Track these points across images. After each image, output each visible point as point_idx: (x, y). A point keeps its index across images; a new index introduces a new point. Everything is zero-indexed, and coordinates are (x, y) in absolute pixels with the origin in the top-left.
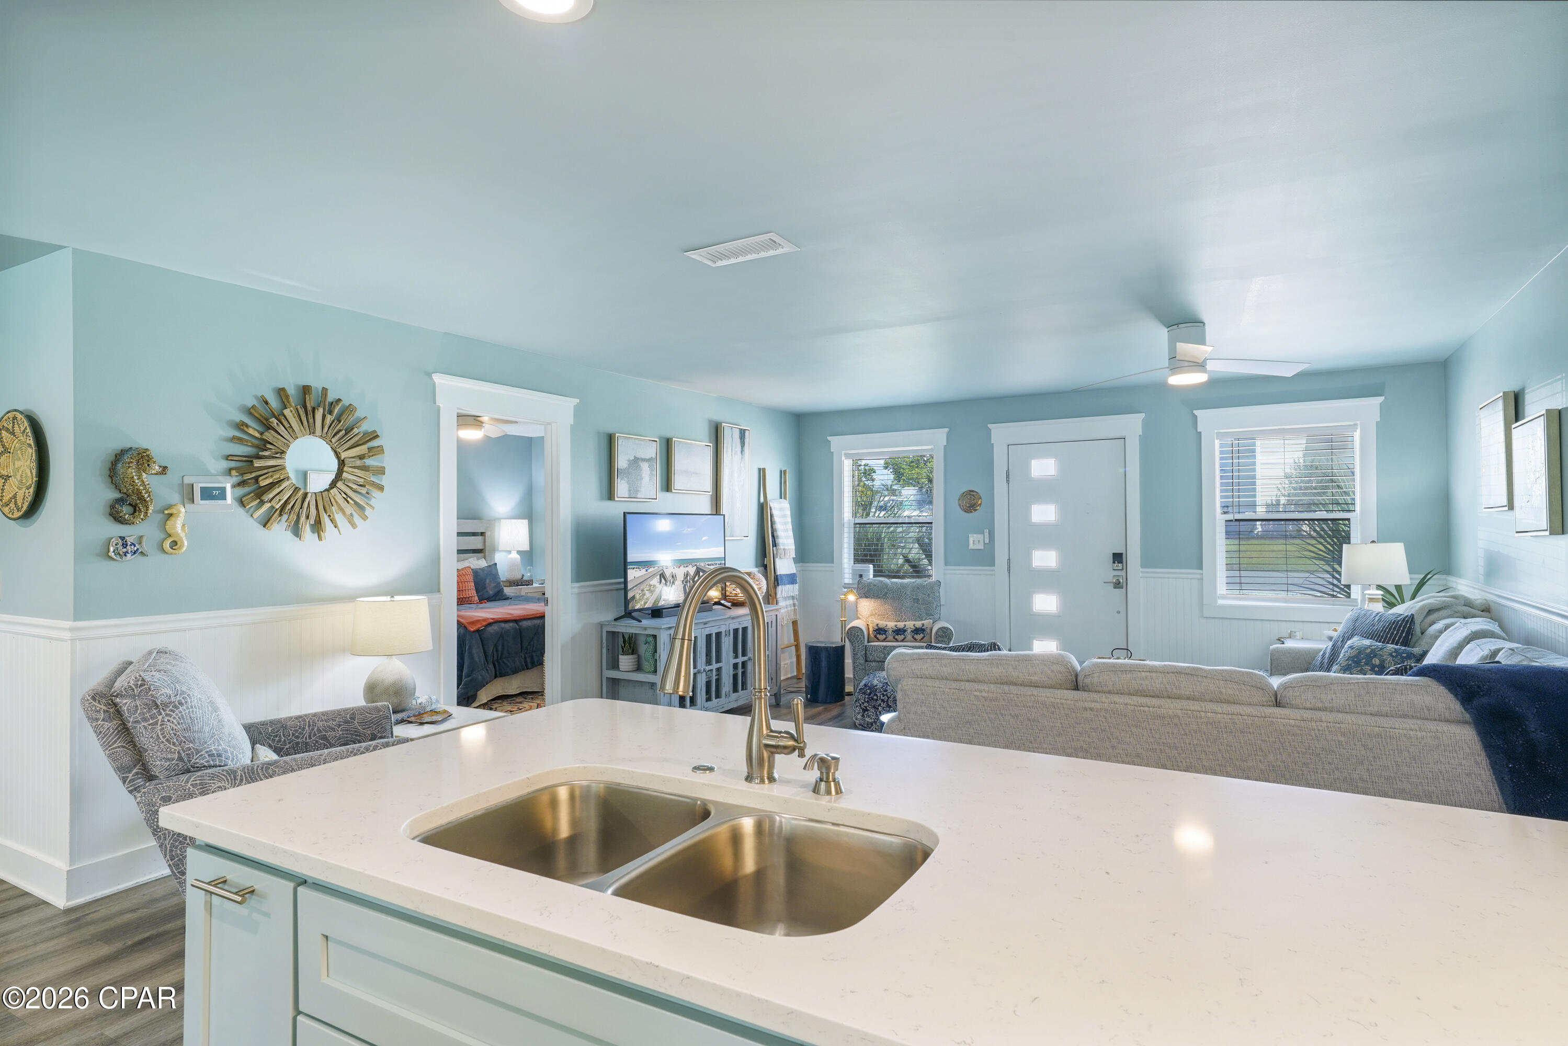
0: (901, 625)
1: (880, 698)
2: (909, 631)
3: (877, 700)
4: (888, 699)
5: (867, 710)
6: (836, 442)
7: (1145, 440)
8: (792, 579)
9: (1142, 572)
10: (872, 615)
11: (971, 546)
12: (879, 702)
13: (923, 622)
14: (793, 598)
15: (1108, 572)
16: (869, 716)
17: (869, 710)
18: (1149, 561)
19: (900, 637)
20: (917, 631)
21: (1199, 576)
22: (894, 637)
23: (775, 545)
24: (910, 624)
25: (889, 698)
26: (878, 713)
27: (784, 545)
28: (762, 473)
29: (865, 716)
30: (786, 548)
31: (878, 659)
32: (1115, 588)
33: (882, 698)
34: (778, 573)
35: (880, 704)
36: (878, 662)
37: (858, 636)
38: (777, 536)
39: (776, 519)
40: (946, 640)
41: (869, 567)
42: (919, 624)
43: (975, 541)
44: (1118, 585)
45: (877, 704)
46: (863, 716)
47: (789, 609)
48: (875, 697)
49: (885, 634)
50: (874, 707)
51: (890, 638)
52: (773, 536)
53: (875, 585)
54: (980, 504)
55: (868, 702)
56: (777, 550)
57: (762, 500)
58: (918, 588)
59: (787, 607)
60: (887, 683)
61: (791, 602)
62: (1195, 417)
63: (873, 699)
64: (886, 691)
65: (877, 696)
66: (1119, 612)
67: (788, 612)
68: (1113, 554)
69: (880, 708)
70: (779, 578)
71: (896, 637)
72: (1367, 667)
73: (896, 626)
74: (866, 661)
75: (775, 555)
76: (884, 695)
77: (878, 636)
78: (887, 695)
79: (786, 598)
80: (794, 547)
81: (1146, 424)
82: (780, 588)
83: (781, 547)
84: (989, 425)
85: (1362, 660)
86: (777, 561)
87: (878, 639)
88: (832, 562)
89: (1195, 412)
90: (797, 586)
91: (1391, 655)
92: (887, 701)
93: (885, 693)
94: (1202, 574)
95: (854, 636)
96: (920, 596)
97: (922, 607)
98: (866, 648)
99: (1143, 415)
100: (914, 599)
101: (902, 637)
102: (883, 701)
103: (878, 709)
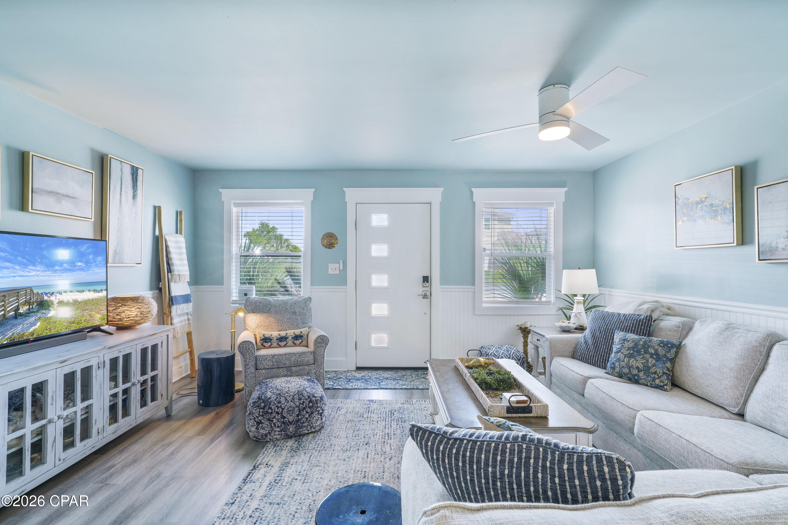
0: (283, 333)
1: (275, 411)
2: (290, 338)
3: (271, 413)
4: (282, 411)
5: (262, 423)
6: (226, 194)
7: (443, 205)
8: (186, 299)
9: (441, 288)
10: (258, 326)
11: (330, 272)
12: (274, 414)
13: (300, 330)
14: (187, 314)
15: (419, 289)
16: (263, 428)
17: (263, 423)
18: (445, 281)
19: (282, 344)
20: (297, 337)
21: (473, 290)
22: (278, 344)
23: (170, 271)
24: (291, 333)
25: (283, 409)
26: (273, 425)
27: (179, 271)
28: (157, 211)
29: (260, 428)
30: (181, 273)
31: (268, 367)
32: (423, 298)
33: (276, 410)
34: (173, 294)
35: (275, 417)
36: (267, 369)
37: (249, 349)
38: (172, 264)
39: (172, 249)
40: (323, 345)
41: (253, 288)
42: (297, 332)
43: (333, 269)
44: (425, 296)
45: (272, 417)
46: (257, 428)
47: (184, 323)
48: (270, 411)
49: (270, 342)
50: (269, 420)
51: (275, 344)
52: (168, 264)
53: (260, 303)
54: (337, 243)
55: (262, 415)
56: (172, 275)
57: (157, 233)
58: (295, 304)
59: (181, 322)
60: (280, 394)
61: (186, 317)
62: (472, 192)
63: (267, 412)
64: (279, 402)
65: (272, 409)
66: (425, 314)
67: (182, 326)
68: (423, 277)
69: (274, 420)
70: (174, 299)
71: (280, 343)
72: (647, 355)
73: (279, 335)
74: (256, 369)
75: (170, 280)
76: (278, 407)
77: (265, 344)
78: (281, 407)
79: (180, 315)
80: (189, 273)
81: (444, 195)
82: (174, 308)
83: (176, 273)
84: (344, 189)
85: (641, 349)
86: (172, 285)
87: (264, 346)
88: (222, 284)
89: (473, 189)
90: (191, 305)
91: (659, 345)
92: (282, 412)
93: (279, 405)
94: (475, 289)
95: (246, 350)
96: (297, 310)
97: (299, 318)
98: (256, 358)
99: (442, 189)
100: (292, 312)
101: (285, 343)
102: (277, 413)
103: (272, 421)
